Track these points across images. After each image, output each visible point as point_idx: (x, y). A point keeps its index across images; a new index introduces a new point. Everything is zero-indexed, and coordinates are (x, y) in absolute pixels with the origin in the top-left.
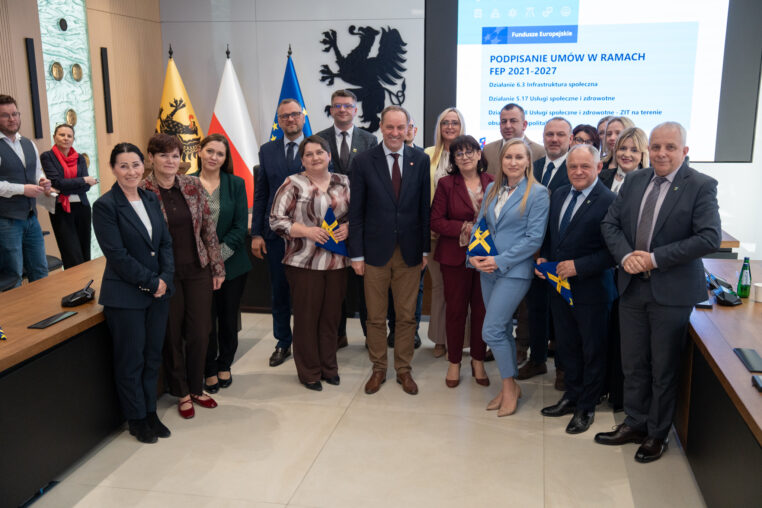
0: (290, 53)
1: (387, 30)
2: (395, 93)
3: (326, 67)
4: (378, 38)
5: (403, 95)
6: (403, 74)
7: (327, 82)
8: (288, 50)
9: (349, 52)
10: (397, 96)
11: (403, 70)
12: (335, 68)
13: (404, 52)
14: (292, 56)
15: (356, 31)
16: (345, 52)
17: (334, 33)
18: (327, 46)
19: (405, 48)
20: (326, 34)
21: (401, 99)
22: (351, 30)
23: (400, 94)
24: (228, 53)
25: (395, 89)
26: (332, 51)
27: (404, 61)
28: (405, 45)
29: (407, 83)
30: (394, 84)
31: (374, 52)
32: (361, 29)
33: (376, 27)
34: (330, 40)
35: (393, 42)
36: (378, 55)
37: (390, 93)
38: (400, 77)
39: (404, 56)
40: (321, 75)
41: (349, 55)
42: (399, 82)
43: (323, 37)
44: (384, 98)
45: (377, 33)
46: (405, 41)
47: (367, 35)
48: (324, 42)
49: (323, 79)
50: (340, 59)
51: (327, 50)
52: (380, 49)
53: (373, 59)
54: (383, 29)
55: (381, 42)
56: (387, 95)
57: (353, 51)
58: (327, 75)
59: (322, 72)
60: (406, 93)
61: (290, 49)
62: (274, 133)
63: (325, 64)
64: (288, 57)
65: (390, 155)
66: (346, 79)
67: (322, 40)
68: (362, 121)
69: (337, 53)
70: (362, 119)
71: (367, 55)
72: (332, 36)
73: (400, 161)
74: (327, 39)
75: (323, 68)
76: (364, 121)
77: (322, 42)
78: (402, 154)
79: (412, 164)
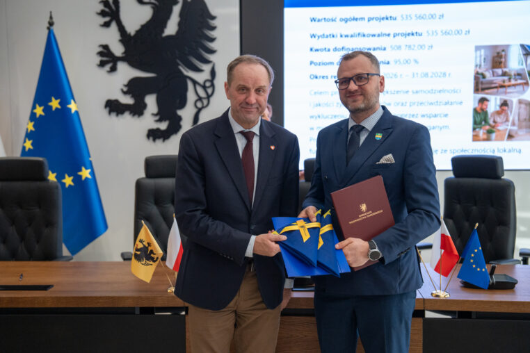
0: (51, 24)
2: (201, 82)
3: (106, 47)
4: (177, 9)
5: (213, 85)
6: (211, 57)
7: (108, 67)
8: (48, 19)
9: (137, 27)
10: (204, 87)
11: (212, 52)
12: (118, 50)
13: (213, 28)
14: (55, 29)
16: (132, 28)
17: (116, 2)
18: (107, 19)
19: (213, 23)
20: (105, 3)
21: (210, 91)
23: (208, 84)
25: (201, 77)
26: (114, 25)
27: (212, 40)
28: (213, 18)
29: (217, 70)
30: (198, 70)
31: (171, 28)
34: (111, 11)
35: (197, 13)
36: (178, 32)
37: (195, 83)
38: (207, 62)
39: (213, 34)
40: (98, 59)
41: (138, 32)
42: (207, 68)
43: (101, 7)
44: (186, 89)
45: (175, 2)
47: (163, 5)
48: (103, 14)
49: (102, 64)
50: (125, 37)
51: (107, 25)
52: (180, 24)
53: (170, 37)
55: (181, 15)
56: (190, 85)
57: (143, 27)
58: (107, 59)
59: (100, 54)
60: (216, 82)
61: (51, 18)
62: (29, 135)
63: (104, 43)
64: (49, 28)
65: (241, 133)
66: (134, 64)
67: (99, 11)
68: (157, 121)
69: (121, 29)
70: (157, 118)
71: (163, 32)
72: (113, 7)
73: (256, 143)
74: (107, 10)
75: (101, 49)
76: (160, 120)
77: (99, 14)
78: (258, 133)
79: (273, 148)
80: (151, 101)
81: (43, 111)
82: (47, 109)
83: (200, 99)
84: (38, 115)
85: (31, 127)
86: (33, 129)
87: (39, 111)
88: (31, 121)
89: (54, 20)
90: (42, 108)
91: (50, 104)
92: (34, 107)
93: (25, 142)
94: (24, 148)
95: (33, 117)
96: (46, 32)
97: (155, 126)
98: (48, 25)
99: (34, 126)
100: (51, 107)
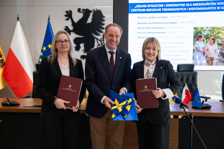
0: (49, 19)
1: (96, 10)
2: (100, 39)
3: (67, 27)
4: (91, 14)
5: (104, 40)
8: (48, 18)
9: (78, 20)
10: (101, 41)
11: (103, 29)
12: (71, 28)
13: (104, 21)
14: (50, 21)
15: (81, 11)
16: (76, 20)
17: (71, 12)
18: (68, 17)
19: (104, 19)
20: (67, 12)
22: (79, 10)
23: (102, 40)
24: (18, 18)
25: (99, 37)
26: (70, 20)
27: (103, 25)
28: (104, 17)
30: (99, 35)
31: (90, 20)
32: (83, 10)
33: (91, 9)
34: (69, 15)
35: (98, 15)
36: (92, 22)
37: (97, 39)
38: (101, 32)
41: (78, 22)
42: (101, 34)
43: (66, 13)
44: (94, 42)
45: (91, 12)
46: (104, 15)
47: (86, 12)
48: (66, 16)
50: (73, 24)
51: (67, 19)
52: (92, 19)
53: (89, 23)
54: (94, 10)
55: (93, 16)
56: (96, 40)
57: (80, 20)
58: (68, 31)
61: (49, 17)
62: (41, 57)
63: (66, 26)
64: (48, 21)
65: (109, 52)
66: (76, 33)
67: (65, 15)
68: (84, 52)
69: (72, 21)
70: (84, 51)
71: (86, 22)
72: (70, 13)
73: (114, 56)
74: (68, 14)
75: (65, 28)
76: (85, 52)
77: (65, 16)
78: (115, 52)
79: (121, 58)
80: (82, 46)
81: (46, 49)
82: (47, 48)
83: (99, 45)
84: (44, 50)
85: (41, 54)
86: (42, 55)
87: (44, 49)
88: (42, 52)
89: (50, 18)
90: (45, 48)
91: (48, 46)
92: (43, 47)
93: (39, 59)
94: (39, 61)
95: (42, 51)
96: (47, 22)
97: (83, 54)
98: (48, 19)
99: (43, 54)
100: (48, 47)
